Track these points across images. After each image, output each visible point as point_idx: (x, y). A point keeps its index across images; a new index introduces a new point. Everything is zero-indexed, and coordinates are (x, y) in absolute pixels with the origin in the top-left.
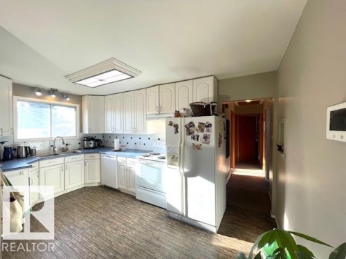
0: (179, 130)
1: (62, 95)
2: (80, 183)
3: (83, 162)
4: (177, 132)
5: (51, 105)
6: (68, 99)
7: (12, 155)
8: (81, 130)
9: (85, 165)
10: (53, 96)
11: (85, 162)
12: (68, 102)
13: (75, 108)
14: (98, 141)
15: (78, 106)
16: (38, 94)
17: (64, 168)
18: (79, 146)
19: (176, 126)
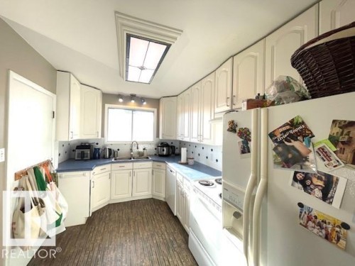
0: (252, 145)
1: (140, 100)
2: (146, 193)
3: (150, 170)
4: (245, 150)
5: (133, 110)
6: (145, 103)
7: (99, 155)
8: (158, 136)
9: (153, 174)
10: (133, 101)
11: (153, 171)
12: (145, 106)
13: (153, 112)
14: (173, 148)
15: (155, 110)
16: (121, 100)
17: (133, 174)
18: (154, 152)
19: (245, 135)
